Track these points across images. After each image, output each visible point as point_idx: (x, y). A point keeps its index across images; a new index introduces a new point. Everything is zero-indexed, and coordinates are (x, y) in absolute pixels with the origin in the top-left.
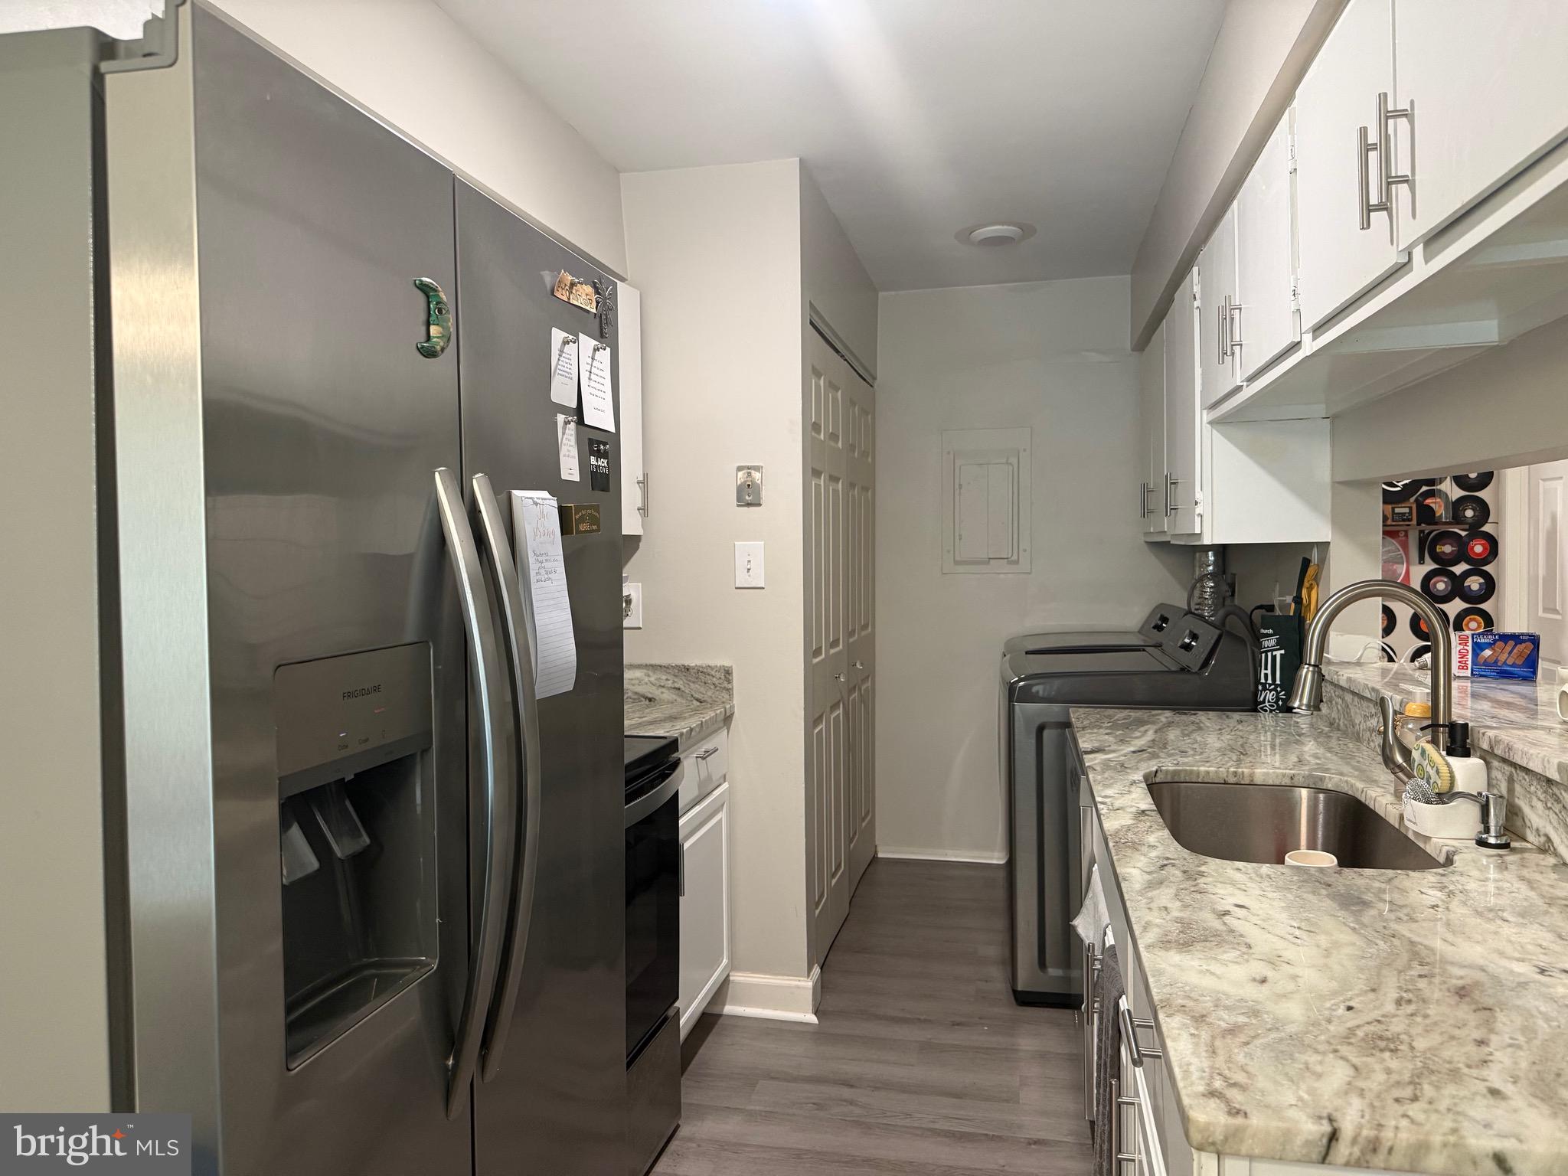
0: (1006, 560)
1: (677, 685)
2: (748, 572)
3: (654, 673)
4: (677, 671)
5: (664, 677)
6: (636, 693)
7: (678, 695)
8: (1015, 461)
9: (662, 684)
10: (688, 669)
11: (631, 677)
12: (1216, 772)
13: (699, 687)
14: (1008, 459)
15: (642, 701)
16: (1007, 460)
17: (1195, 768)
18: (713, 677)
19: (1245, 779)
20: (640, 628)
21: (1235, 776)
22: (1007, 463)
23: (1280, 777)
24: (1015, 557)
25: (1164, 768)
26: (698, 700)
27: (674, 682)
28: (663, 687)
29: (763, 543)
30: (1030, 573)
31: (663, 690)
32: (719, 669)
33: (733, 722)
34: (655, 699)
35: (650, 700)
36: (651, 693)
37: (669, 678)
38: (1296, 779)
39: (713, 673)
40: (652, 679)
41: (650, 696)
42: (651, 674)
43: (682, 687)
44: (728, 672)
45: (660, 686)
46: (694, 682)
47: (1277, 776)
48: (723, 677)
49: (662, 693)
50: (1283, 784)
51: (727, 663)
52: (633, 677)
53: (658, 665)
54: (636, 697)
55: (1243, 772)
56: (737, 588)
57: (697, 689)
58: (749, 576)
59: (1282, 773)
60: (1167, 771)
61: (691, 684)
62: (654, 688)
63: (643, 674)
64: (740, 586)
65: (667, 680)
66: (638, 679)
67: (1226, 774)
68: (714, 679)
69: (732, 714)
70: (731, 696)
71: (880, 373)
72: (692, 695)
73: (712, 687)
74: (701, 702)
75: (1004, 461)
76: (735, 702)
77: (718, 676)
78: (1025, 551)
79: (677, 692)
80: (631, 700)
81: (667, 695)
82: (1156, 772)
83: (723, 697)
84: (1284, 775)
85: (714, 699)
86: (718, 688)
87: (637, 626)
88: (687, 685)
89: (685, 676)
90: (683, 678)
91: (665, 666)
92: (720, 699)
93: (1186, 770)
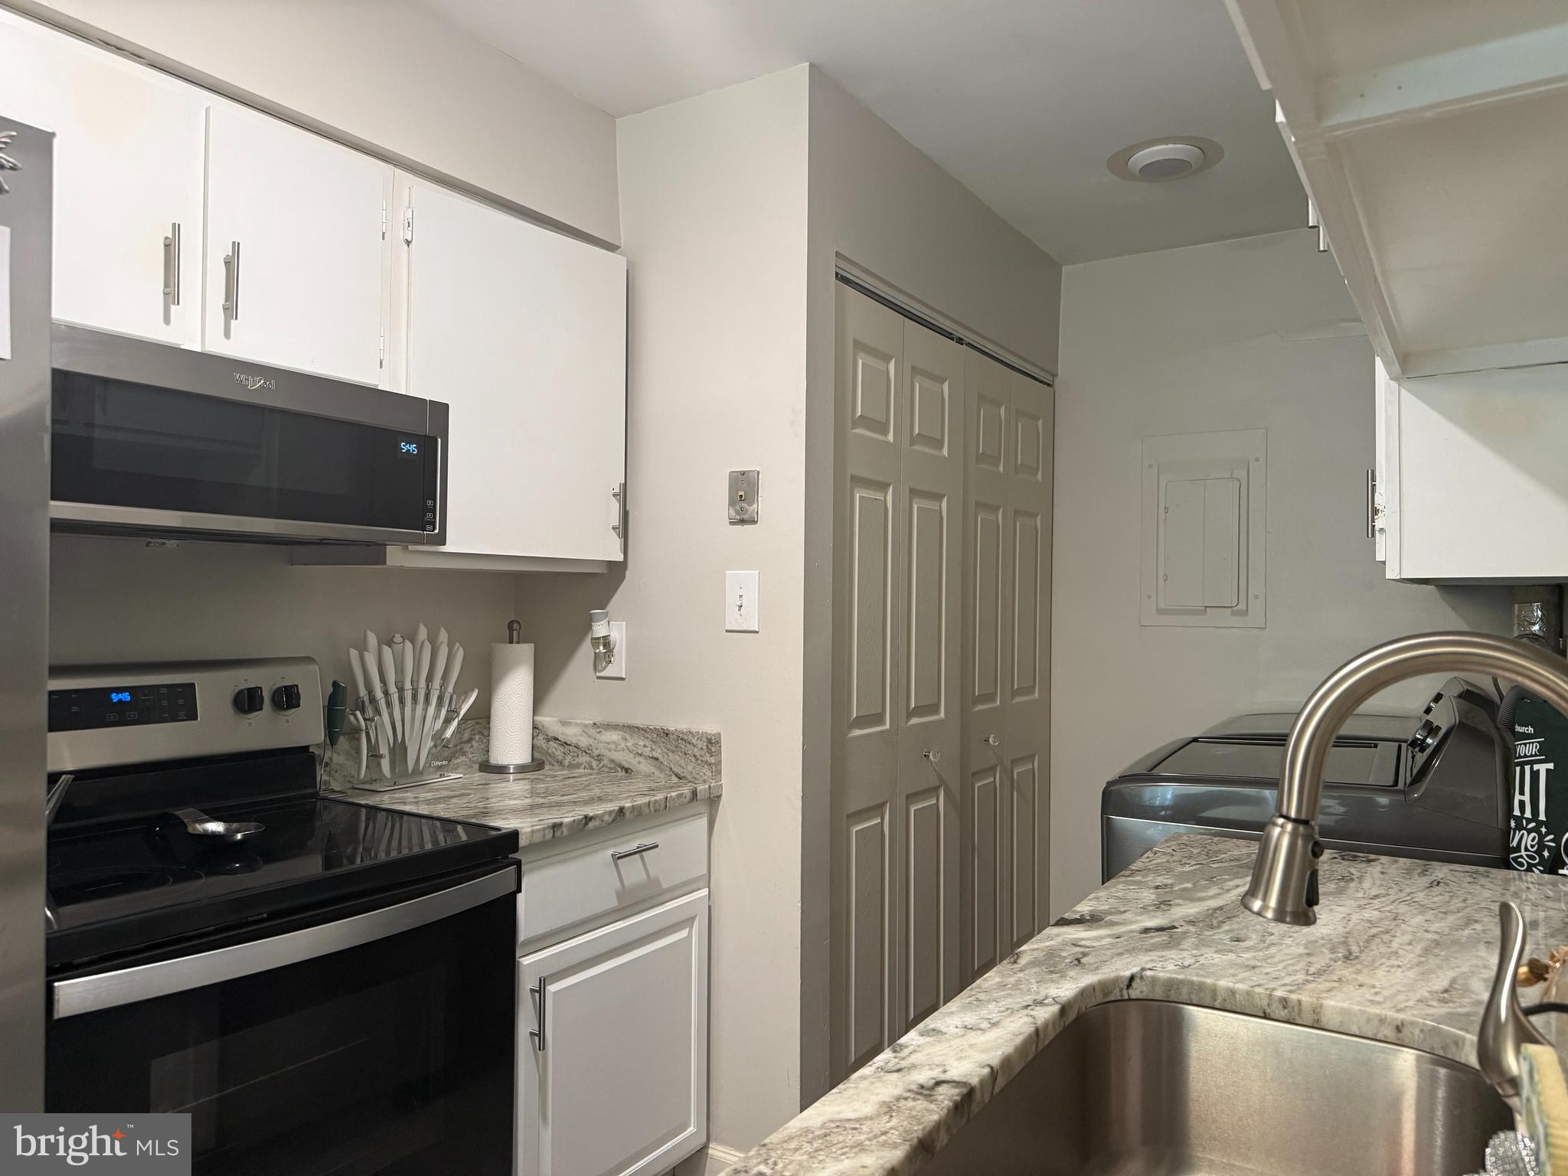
0: (1230, 610)
1: (655, 755)
2: (739, 610)
3: (632, 736)
4: (655, 736)
5: (641, 743)
6: (612, 761)
7: (655, 766)
8: (1243, 476)
9: (640, 752)
10: (667, 734)
11: (607, 740)
12: (1248, 993)
13: (678, 758)
14: (1232, 473)
15: (618, 771)
16: (1232, 475)
17: (1209, 981)
18: (694, 746)
19: (1303, 1015)
20: (622, 679)
21: (1285, 1007)
22: (1232, 478)
23: (1376, 1022)
24: (1242, 606)
25: (1149, 973)
26: (677, 775)
27: (652, 750)
28: (641, 755)
29: (757, 572)
30: (1264, 628)
31: (641, 759)
32: (701, 736)
33: (720, 807)
34: (632, 771)
35: (627, 770)
36: (628, 763)
37: (647, 745)
38: (1406, 1031)
39: (694, 741)
40: (629, 744)
41: (627, 765)
42: (628, 737)
43: (660, 756)
44: (713, 743)
45: (638, 753)
46: (673, 752)
47: (1369, 1020)
48: (704, 747)
49: (639, 763)
50: (1380, 1036)
51: (711, 729)
52: (610, 741)
53: (636, 727)
54: (612, 766)
55: (1299, 1002)
56: (727, 631)
57: (674, 760)
58: (741, 615)
59: (1379, 1015)
60: (1154, 981)
61: (670, 754)
62: (631, 755)
63: (620, 737)
64: (731, 629)
65: (645, 746)
66: (614, 742)
67: (1265, 1002)
68: (696, 750)
69: (719, 797)
70: (719, 772)
71: (1065, 369)
72: (671, 769)
73: (693, 759)
74: (680, 778)
75: (1228, 475)
76: (725, 781)
77: (700, 746)
78: (1257, 597)
79: (655, 763)
80: (607, 770)
81: (645, 767)
82: (1132, 978)
83: (705, 774)
84: (1382, 1021)
85: (696, 776)
86: (699, 762)
87: (620, 676)
88: (665, 755)
89: (664, 743)
90: (662, 745)
91: (643, 729)
92: (701, 777)
93: (1192, 983)
